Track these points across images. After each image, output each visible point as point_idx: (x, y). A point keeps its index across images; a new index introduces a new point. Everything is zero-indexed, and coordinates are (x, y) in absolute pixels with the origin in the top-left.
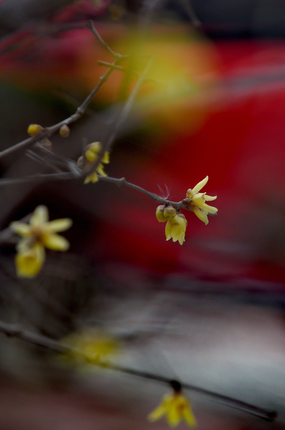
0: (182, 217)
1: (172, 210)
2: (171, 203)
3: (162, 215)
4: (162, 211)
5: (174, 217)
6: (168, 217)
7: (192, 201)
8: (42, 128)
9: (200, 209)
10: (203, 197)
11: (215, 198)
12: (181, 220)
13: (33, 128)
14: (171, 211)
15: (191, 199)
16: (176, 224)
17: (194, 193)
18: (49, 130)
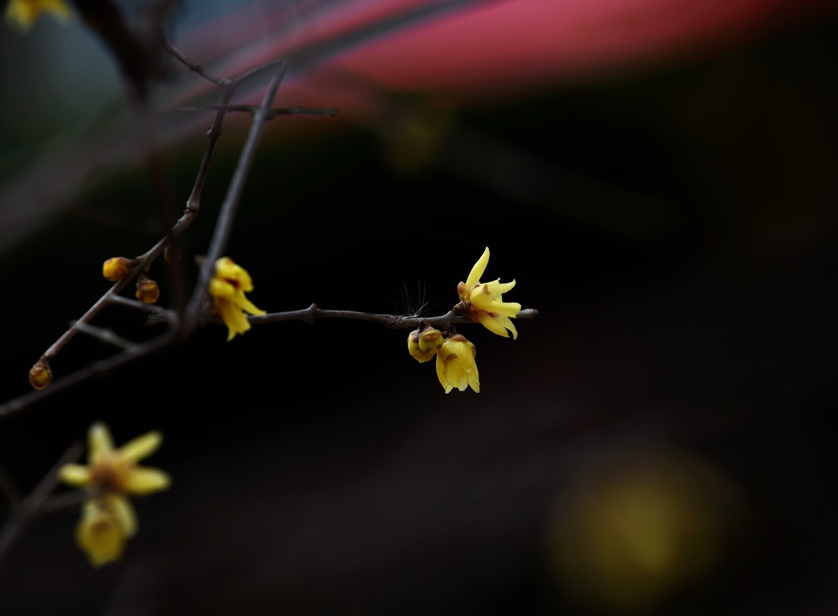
0: (459, 340)
1: (432, 335)
2: (429, 321)
3: (418, 348)
4: (416, 341)
5: (440, 346)
6: (428, 350)
7: (470, 304)
8: (128, 261)
9: (492, 315)
10: (486, 291)
11: (512, 284)
12: (459, 347)
13: (110, 266)
14: (430, 337)
15: (467, 302)
16: (451, 357)
17: (471, 288)
18: (144, 260)
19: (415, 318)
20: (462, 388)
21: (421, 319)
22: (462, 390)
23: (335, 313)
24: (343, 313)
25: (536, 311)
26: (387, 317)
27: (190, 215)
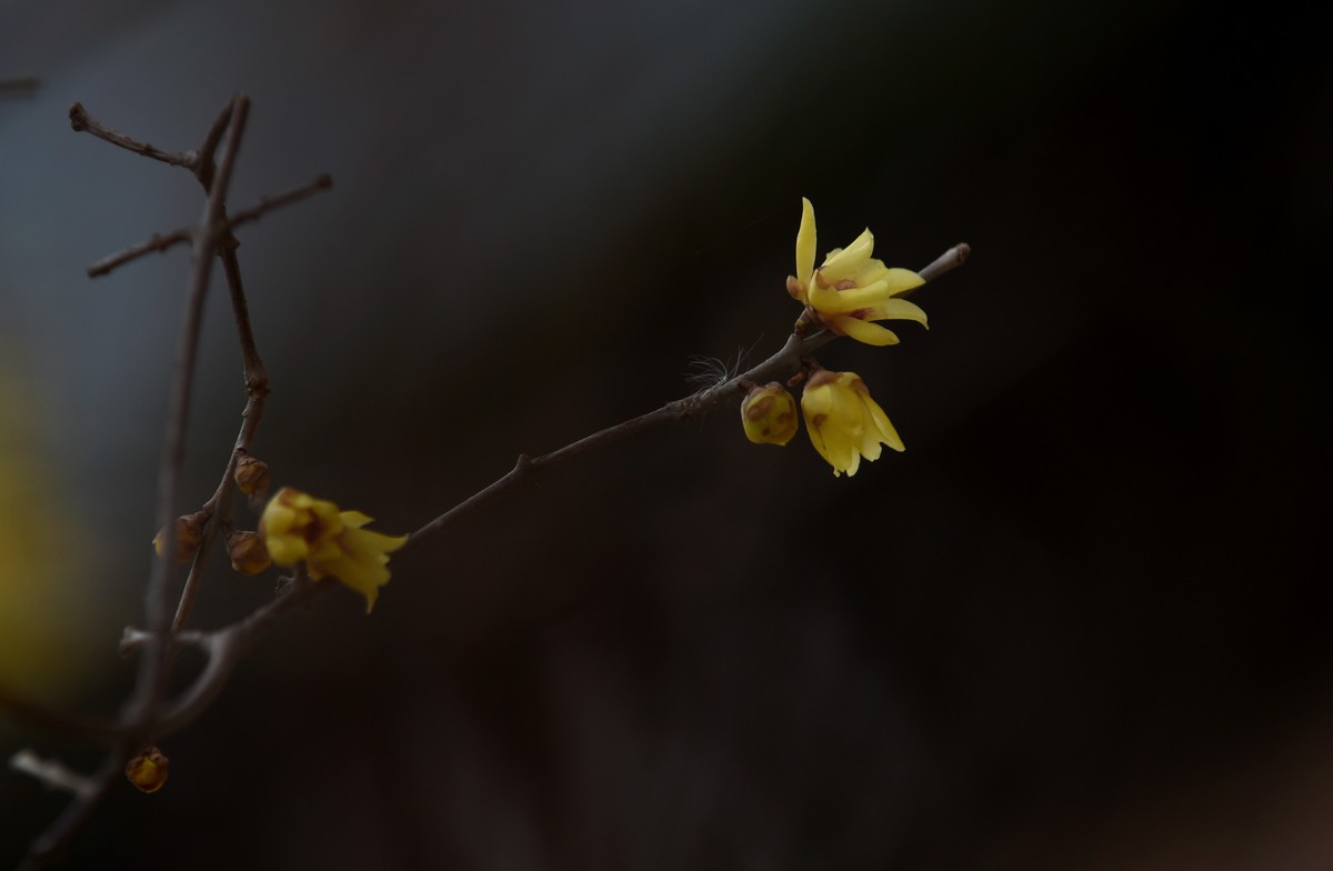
7: (815, 311)
15: (811, 308)
16: (818, 420)
18: (217, 506)
19: (725, 383)
20: (873, 454)
21: (734, 382)
22: (877, 457)
23: (568, 452)
24: (582, 445)
25: (963, 246)
26: (669, 409)
27: (256, 396)
